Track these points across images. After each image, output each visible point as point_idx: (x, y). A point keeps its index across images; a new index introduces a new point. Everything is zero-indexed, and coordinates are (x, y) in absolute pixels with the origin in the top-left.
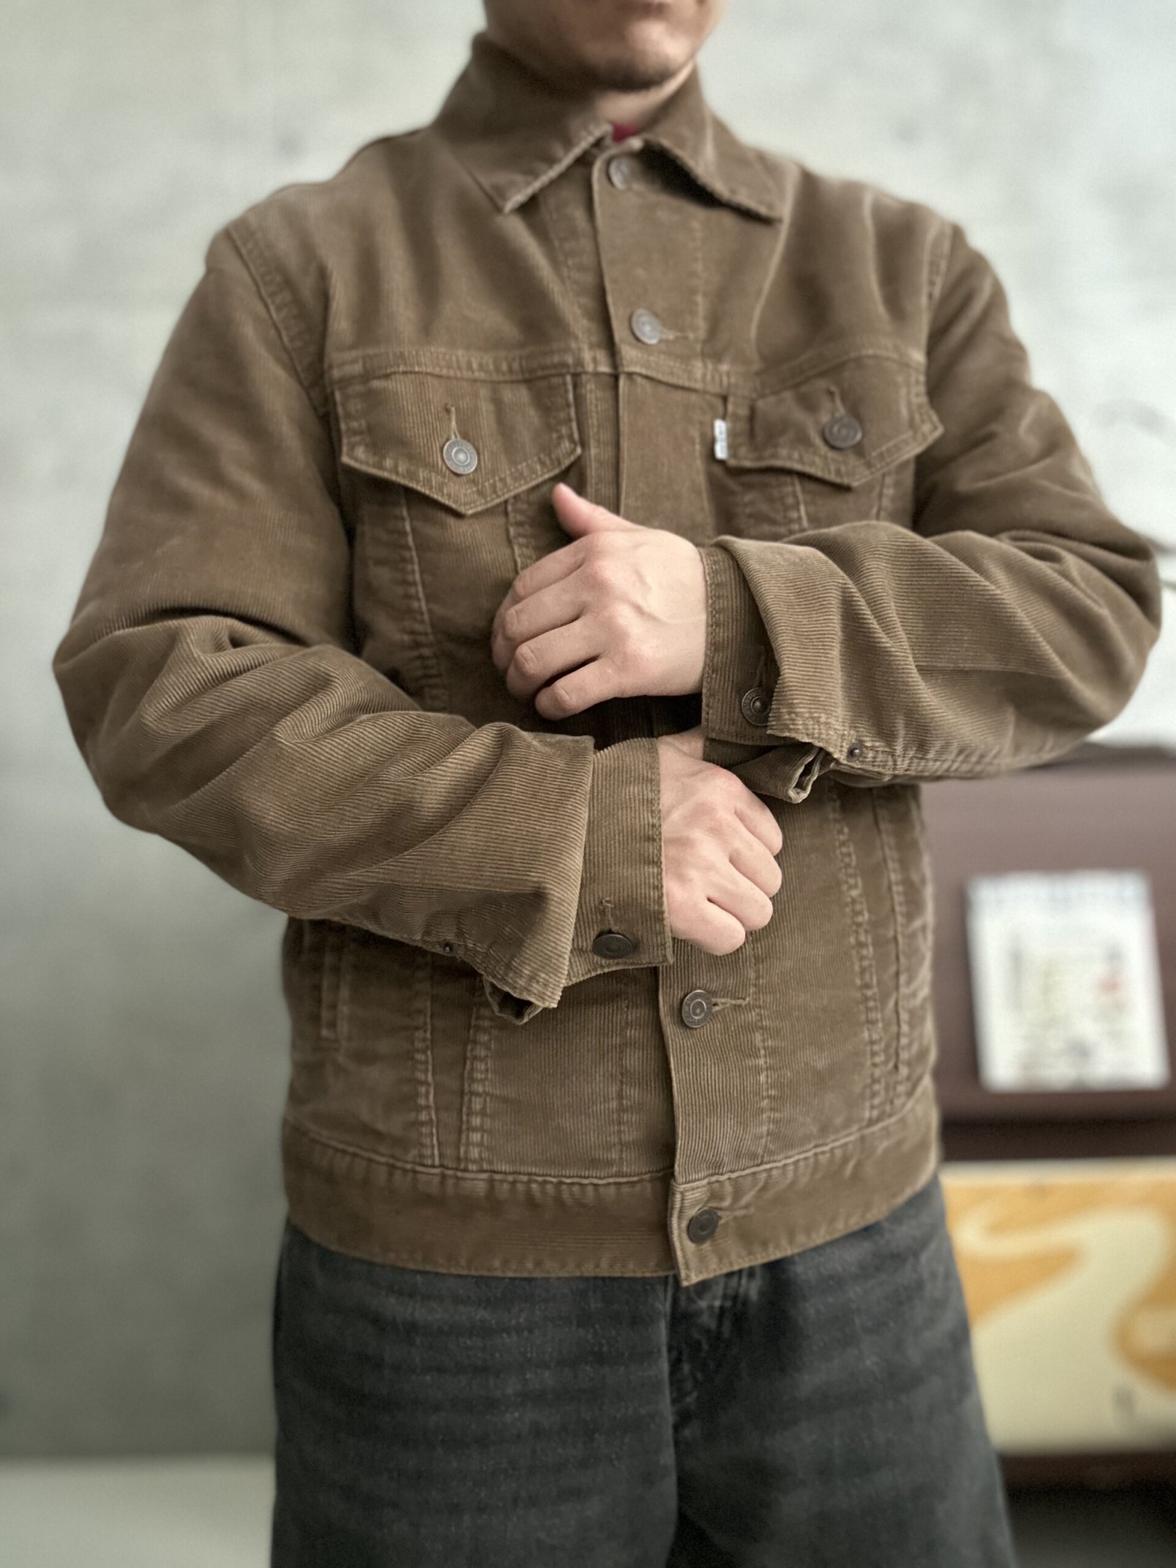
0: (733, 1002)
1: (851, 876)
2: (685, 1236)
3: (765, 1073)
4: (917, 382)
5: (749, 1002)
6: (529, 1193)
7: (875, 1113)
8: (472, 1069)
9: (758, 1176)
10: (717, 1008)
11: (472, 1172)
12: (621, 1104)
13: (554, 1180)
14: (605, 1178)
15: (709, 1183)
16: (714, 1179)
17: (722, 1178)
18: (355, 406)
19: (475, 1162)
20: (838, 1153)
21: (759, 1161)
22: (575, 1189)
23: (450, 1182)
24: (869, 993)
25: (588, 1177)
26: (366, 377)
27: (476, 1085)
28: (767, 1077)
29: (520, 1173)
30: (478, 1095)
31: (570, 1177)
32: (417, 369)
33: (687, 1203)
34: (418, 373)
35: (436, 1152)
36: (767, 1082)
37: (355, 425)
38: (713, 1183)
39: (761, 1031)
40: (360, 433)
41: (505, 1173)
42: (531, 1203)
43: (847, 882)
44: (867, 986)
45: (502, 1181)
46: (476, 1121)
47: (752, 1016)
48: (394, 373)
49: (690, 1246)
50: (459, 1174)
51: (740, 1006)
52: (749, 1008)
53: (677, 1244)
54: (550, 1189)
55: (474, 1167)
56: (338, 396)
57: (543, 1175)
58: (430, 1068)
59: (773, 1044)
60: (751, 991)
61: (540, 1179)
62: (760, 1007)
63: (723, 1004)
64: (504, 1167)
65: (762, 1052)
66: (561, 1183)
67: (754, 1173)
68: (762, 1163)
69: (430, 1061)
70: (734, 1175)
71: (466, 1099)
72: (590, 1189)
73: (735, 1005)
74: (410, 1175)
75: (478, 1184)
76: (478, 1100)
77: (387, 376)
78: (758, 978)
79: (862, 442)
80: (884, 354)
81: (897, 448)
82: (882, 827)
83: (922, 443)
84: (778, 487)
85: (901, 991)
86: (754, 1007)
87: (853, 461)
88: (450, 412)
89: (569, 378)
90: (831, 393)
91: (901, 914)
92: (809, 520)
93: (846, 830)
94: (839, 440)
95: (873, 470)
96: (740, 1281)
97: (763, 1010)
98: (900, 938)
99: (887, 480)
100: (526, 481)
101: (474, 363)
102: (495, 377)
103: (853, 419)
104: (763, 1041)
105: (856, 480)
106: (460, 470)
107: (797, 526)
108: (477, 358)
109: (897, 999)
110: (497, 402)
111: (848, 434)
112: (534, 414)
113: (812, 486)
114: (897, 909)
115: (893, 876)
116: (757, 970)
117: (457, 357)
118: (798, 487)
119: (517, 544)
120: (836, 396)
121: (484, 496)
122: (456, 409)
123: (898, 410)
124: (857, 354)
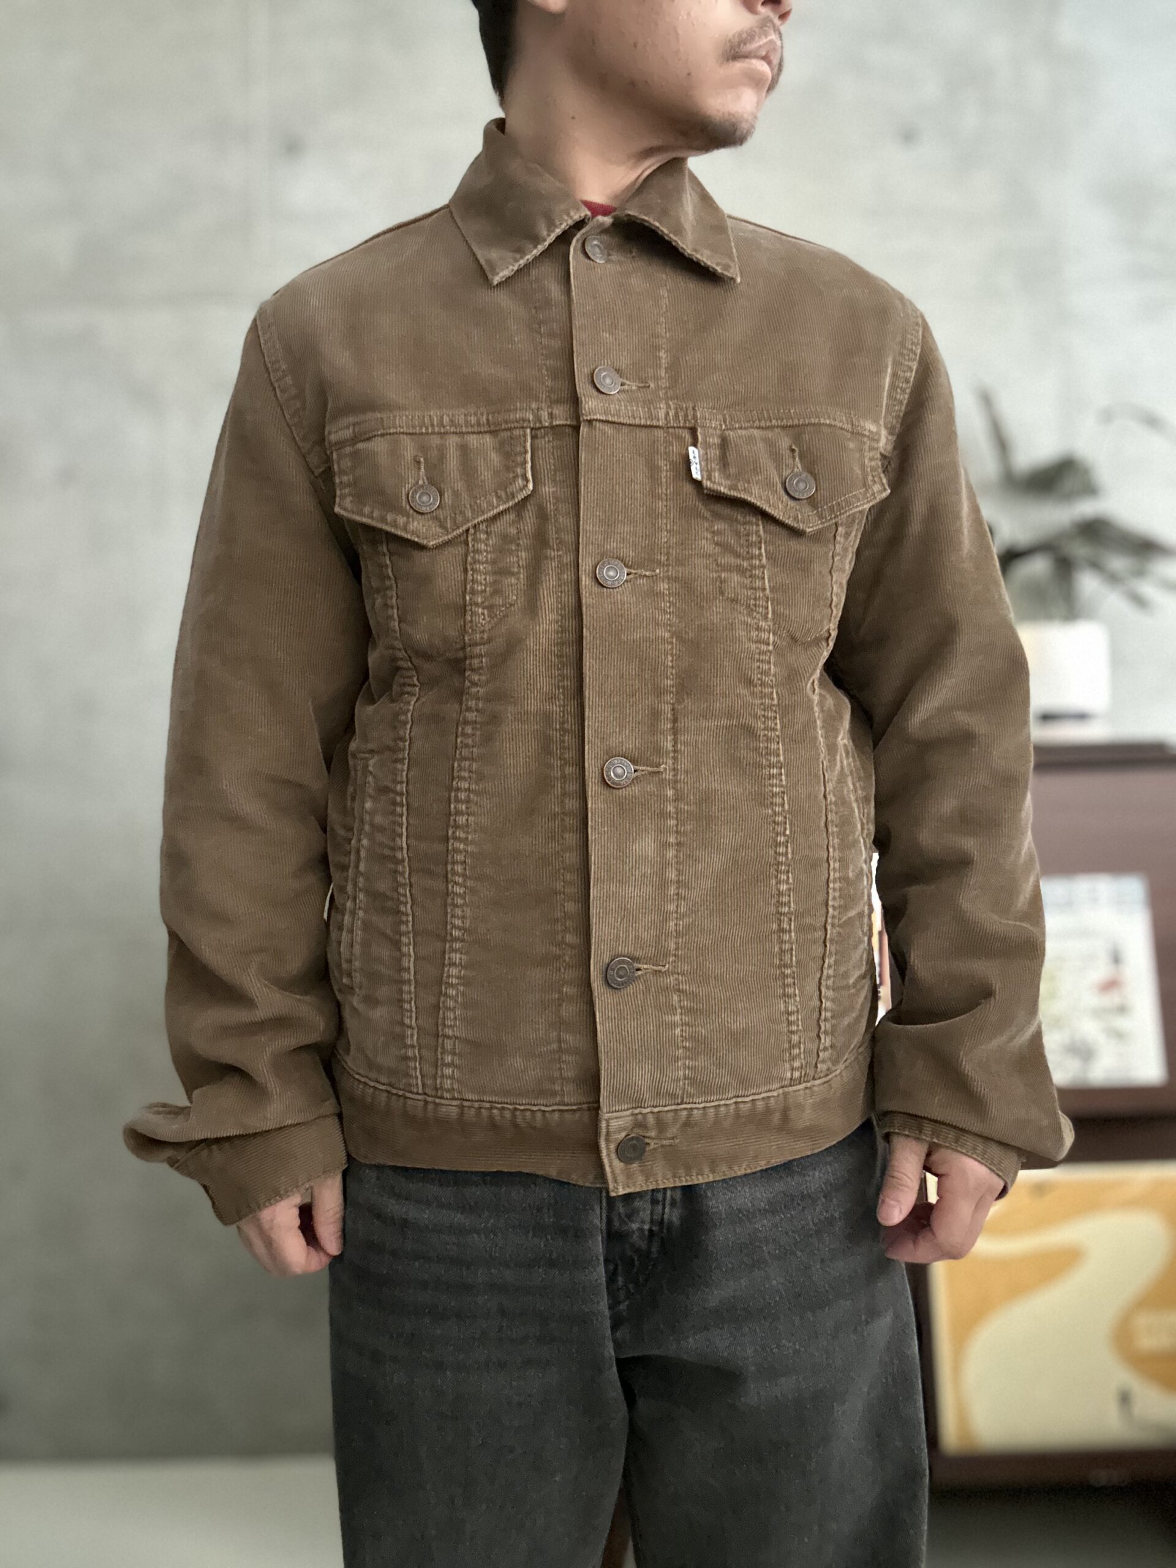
0: (655, 968)
1: (783, 872)
2: (613, 1156)
3: (680, 1028)
5: (668, 968)
6: (491, 1117)
7: (797, 1074)
8: (444, 1018)
9: (679, 1113)
10: (640, 973)
11: (447, 1099)
12: (560, 1047)
13: (510, 1107)
14: (550, 1106)
15: (632, 1114)
16: (637, 1111)
17: (645, 1111)
18: (346, 463)
19: (448, 1091)
20: (760, 1105)
21: (679, 1101)
22: (528, 1114)
23: (430, 1107)
24: (788, 971)
25: (537, 1105)
26: (355, 440)
27: (447, 1030)
28: (682, 1031)
29: (483, 1101)
30: (449, 1037)
31: (522, 1104)
32: (392, 431)
33: (612, 1129)
34: (393, 434)
35: (420, 1083)
36: (682, 1036)
37: (345, 479)
38: (637, 1114)
39: (678, 993)
40: (349, 485)
41: (472, 1101)
42: (493, 1126)
43: (777, 878)
44: (786, 965)
45: (470, 1107)
46: (448, 1059)
47: (671, 980)
48: (375, 436)
49: (617, 1163)
50: (437, 1101)
51: (660, 971)
52: (668, 973)
53: (606, 1161)
54: (508, 1114)
55: (448, 1095)
56: (335, 456)
57: (502, 1103)
58: (414, 1015)
59: (689, 1005)
60: (671, 960)
61: (499, 1106)
62: (678, 973)
63: (645, 969)
64: (470, 1096)
65: (679, 1011)
66: (516, 1109)
67: (675, 1110)
68: (682, 1103)
69: (414, 1009)
70: (656, 1110)
71: (440, 1040)
72: (539, 1115)
73: (656, 971)
74: (402, 1100)
75: (451, 1110)
76: (448, 1041)
77: (369, 439)
78: (677, 949)
79: (815, 496)
80: (839, 425)
81: (848, 503)
82: (830, 830)
83: (871, 501)
84: (744, 523)
85: (825, 972)
86: (673, 973)
87: (807, 511)
88: (419, 463)
89: (528, 431)
90: (793, 451)
91: (834, 907)
92: (768, 558)
93: (788, 832)
94: (796, 491)
95: (824, 520)
96: (664, 1208)
97: (680, 976)
98: (829, 927)
99: (840, 529)
100: (483, 513)
101: (446, 420)
102: (464, 429)
103: (809, 476)
104: (680, 1001)
105: (809, 527)
106: (423, 509)
107: (757, 562)
108: (448, 415)
109: (820, 979)
110: (464, 449)
111: (805, 488)
112: (495, 457)
113: (773, 528)
114: (830, 903)
115: (832, 874)
116: (677, 943)
117: (430, 416)
118: (761, 527)
119: (472, 569)
120: (797, 454)
121: (445, 528)
122: (424, 459)
123: (851, 469)
124: (817, 421)
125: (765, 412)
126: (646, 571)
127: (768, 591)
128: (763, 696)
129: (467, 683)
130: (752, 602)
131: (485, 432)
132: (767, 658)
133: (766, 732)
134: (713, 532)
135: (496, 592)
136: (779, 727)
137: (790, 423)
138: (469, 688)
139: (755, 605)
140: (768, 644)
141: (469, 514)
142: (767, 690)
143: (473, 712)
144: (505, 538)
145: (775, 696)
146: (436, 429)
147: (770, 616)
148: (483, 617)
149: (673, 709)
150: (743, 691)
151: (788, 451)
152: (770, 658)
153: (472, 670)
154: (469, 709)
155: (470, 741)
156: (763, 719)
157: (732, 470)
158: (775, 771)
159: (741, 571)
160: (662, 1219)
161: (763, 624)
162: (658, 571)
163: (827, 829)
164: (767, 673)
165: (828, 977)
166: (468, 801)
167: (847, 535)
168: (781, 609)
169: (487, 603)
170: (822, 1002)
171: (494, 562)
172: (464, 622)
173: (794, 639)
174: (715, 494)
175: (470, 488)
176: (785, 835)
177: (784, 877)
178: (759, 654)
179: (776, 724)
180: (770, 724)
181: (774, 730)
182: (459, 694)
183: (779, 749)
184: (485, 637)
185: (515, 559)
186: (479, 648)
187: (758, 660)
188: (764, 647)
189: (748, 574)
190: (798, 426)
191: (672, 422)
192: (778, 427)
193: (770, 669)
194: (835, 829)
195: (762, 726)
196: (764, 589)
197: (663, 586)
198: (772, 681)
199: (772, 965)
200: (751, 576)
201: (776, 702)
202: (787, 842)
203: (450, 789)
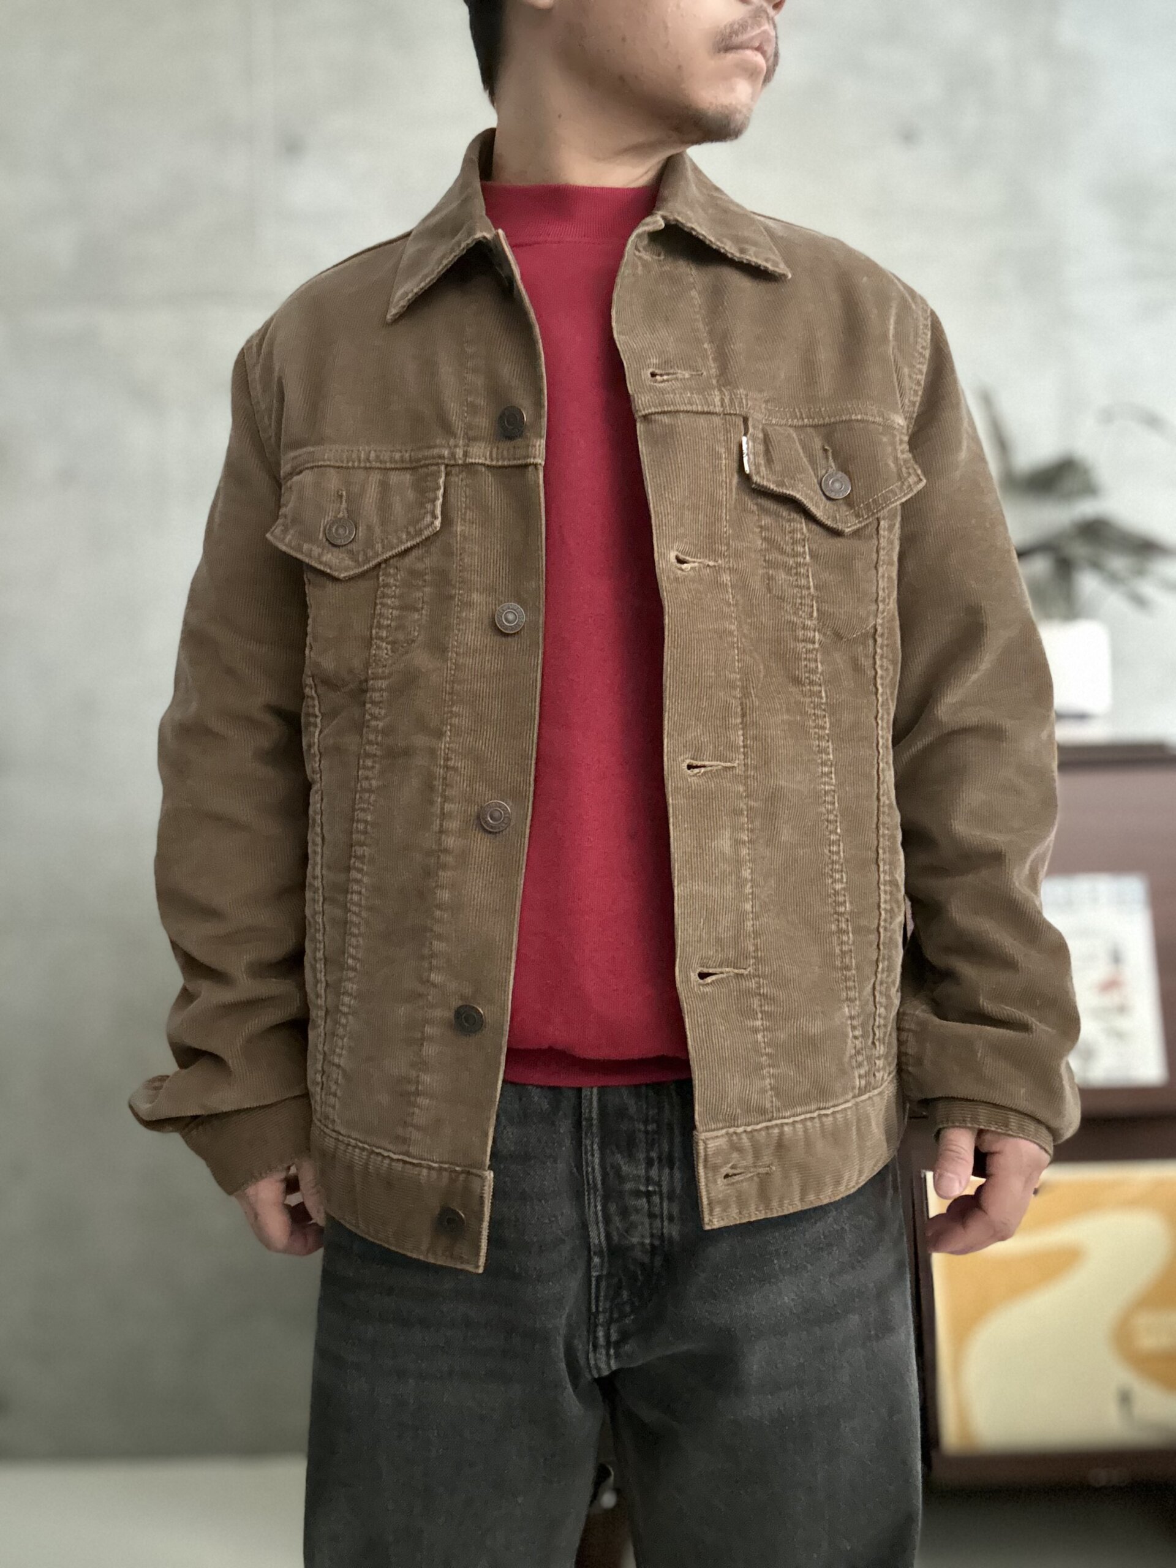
0: (736, 971)
1: (837, 871)
3: (761, 1034)
4: (901, 441)
5: (750, 972)
7: (863, 1083)
9: (772, 1131)
15: (728, 1134)
17: (739, 1130)
21: (769, 1116)
24: (849, 974)
28: (764, 1036)
32: (321, 464)
33: (710, 1151)
34: (322, 466)
36: (764, 1042)
38: (731, 1134)
39: (758, 997)
43: (832, 877)
44: (847, 968)
47: (752, 984)
48: (305, 469)
51: (742, 975)
52: (750, 977)
59: (770, 1009)
60: (751, 962)
62: (759, 976)
63: (727, 972)
65: (760, 1015)
67: (767, 1128)
68: (772, 1119)
70: (749, 1129)
73: (737, 974)
77: (301, 472)
78: (756, 950)
79: (851, 496)
80: (871, 419)
81: (886, 499)
82: (881, 832)
83: (908, 493)
84: (789, 521)
85: (879, 976)
86: (754, 976)
87: (844, 510)
88: (341, 496)
89: (443, 468)
90: (825, 451)
91: (885, 910)
92: (811, 557)
93: (839, 830)
94: (832, 491)
95: (861, 519)
96: (662, 1222)
97: (761, 980)
98: (881, 930)
99: (882, 523)
100: (392, 548)
101: (373, 455)
102: (388, 465)
103: (844, 475)
104: (761, 1006)
105: (848, 527)
106: (338, 542)
107: (802, 560)
108: (375, 451)
109: (874, 984)
110: (384, 486)
111: (841, 487)
112: (411, 495)
113: (814, 527)
114: (883, 906)
115: (882, 876)
116: (756, 945)
117: (358, 451)
118: (804, 524)
119: (381, 604)
120: (830, 453)
121: (357, 561)
122: (346, 493)
123: (887, 465)
124: (848, 417)
125: (797, 410)
126: (709, 560)
127: (812, 590)
128: (812, 694)
129: (368, 717)
130: (799, 601)
131: (407, 469)
132: (814, 656)
133: (817, 730)
134: (761, 527)
135: (400, 627)
136: (828, 725)
137: (821, 422)
138: (369, 721)
139: (801, 604)
140: (814, 643)
141: (379, 547)
142: (816, 688)
143: (373, 745)
144: (413, 573)
145: (823, 694)
146: (362, 465)
147: (815, 614)
148: (386, 651)
149: (741, 704)
150: (793, 689)
151: (821, 451)
152: (816, 656)
153: (373, 703)
154: (370, 742)
155: (369, 773)
156: (814, 718)
157: (778, 467)
158: (826, 769)
159: (788, 570)
160: (662, 1234)
161: (808, 623)
162: (720, 562)
163: (878, 832)
164: (814, 671)
165: (881, 983)
166: (365, 832)
167: (891, 528)
168: (825, 607)
169: (390, 639)
170: (876, 1008)
171: (401, 597)
172: (369, 655)
173: (838, 636)
174: (762, 489)
175: (383, 522)
176: (836, 833)
177: (838, 876)
178: (806, 653)
179: (825, 723)
180: (820, 722)
181: (824, 728)
182: (359, 726)
183: (828, 747)
184: (387, 671)
185: (421, 594)
186: (380, 681)
187: (805, 659)
188: (810, 646)
189: (794, 571)
190: (829, 425)
191: (728, 408)
192: (810, 426)
193: (817, 667)
194: (886, 832)
195: (814, 725)
196: (809, 588)
197: (726, 578)
198: (819, 679)
199: (834, 968)
200: (796, 574)
201: (824, 700)
202: (839, 840)
203: (352, 820)
